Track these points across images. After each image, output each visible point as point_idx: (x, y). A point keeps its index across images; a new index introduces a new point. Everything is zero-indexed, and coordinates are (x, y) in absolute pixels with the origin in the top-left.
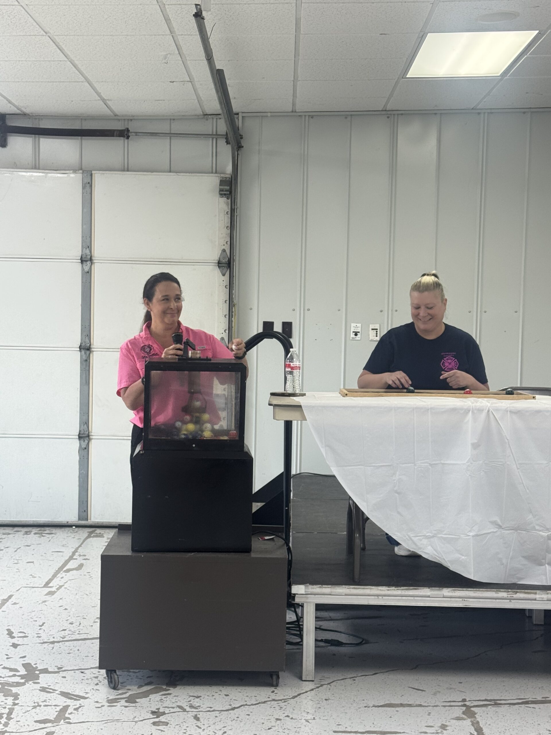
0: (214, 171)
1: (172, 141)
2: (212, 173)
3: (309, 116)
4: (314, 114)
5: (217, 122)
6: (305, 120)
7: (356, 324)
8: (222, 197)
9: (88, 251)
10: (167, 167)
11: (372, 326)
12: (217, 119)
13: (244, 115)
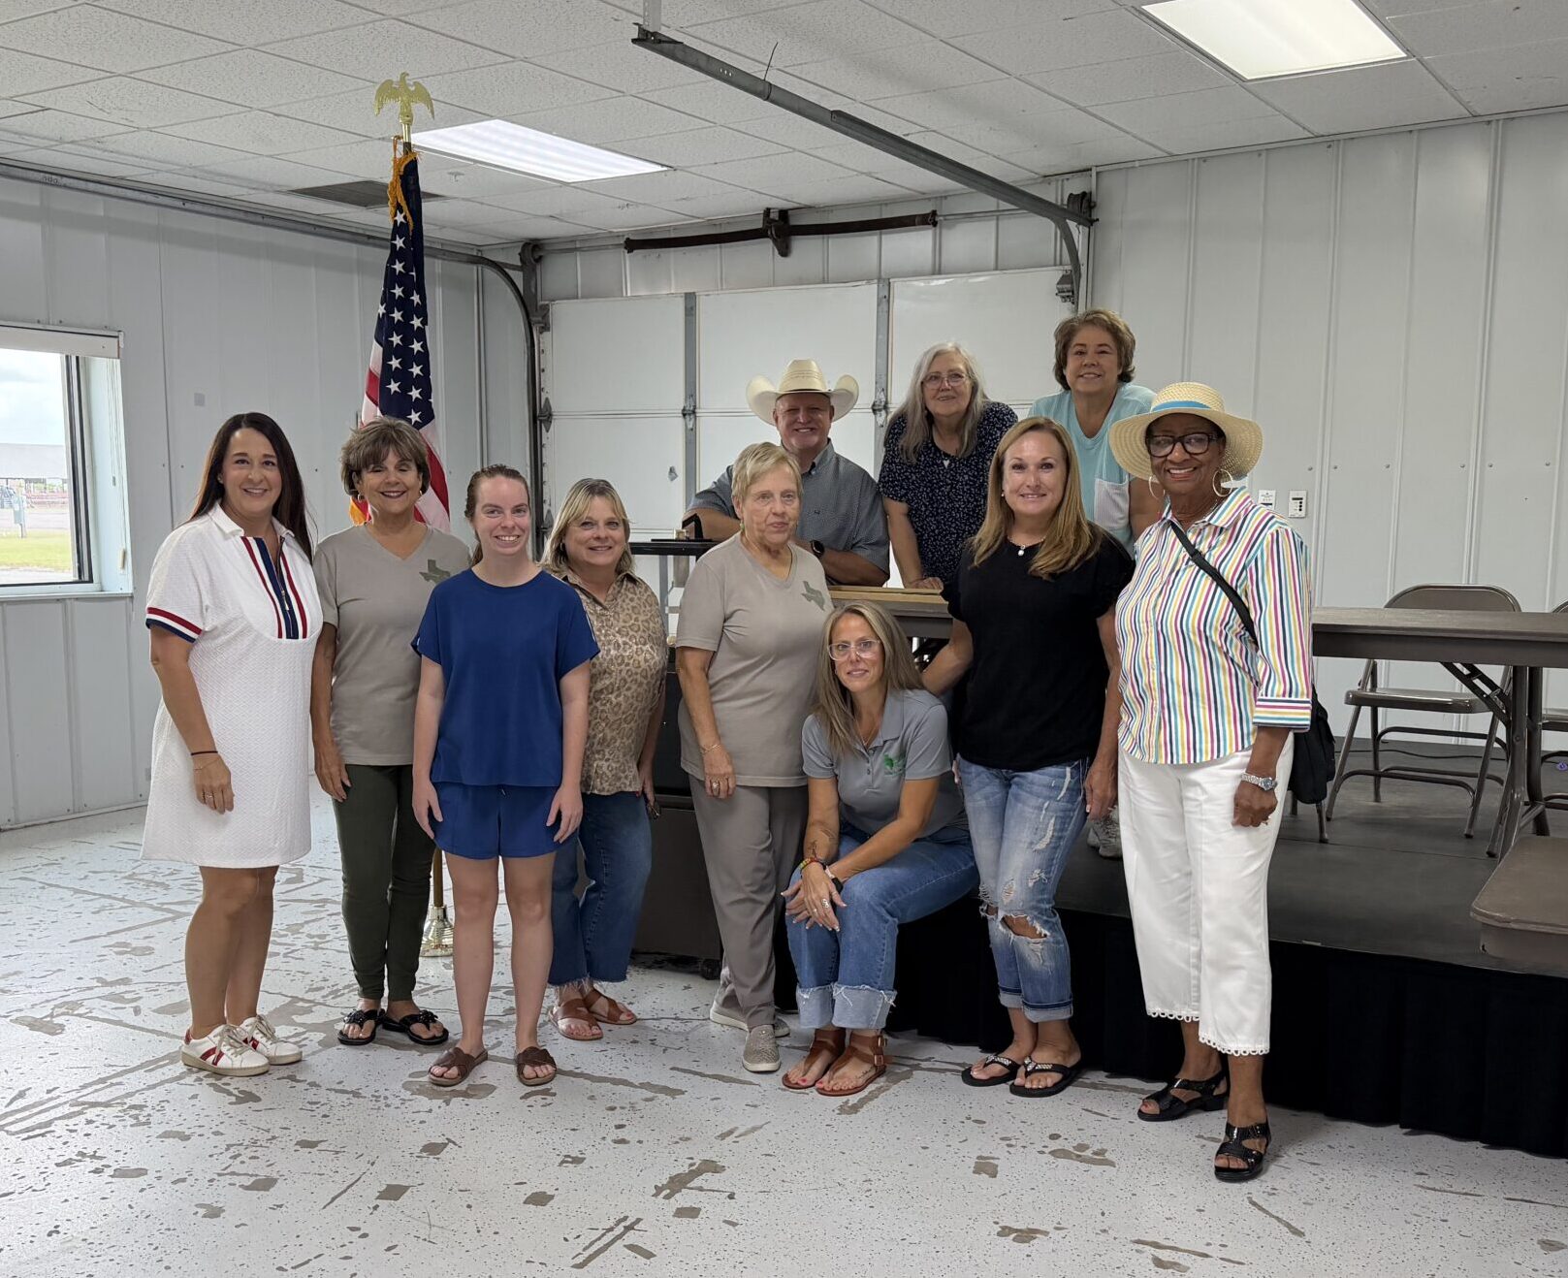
0: (1058, 262)
1: (1000, 223)
2: (1055, 265)
3: (1199, 158)
4: (1208, 154)
5: (1062, 186)
6: (1193, 168)
7: (1266, 492)
8: (1065, 301)
9: (882, 396)
10: (992, 263)
11: (1294, 494)
12: (1063, 181)
13: (1099, 169)
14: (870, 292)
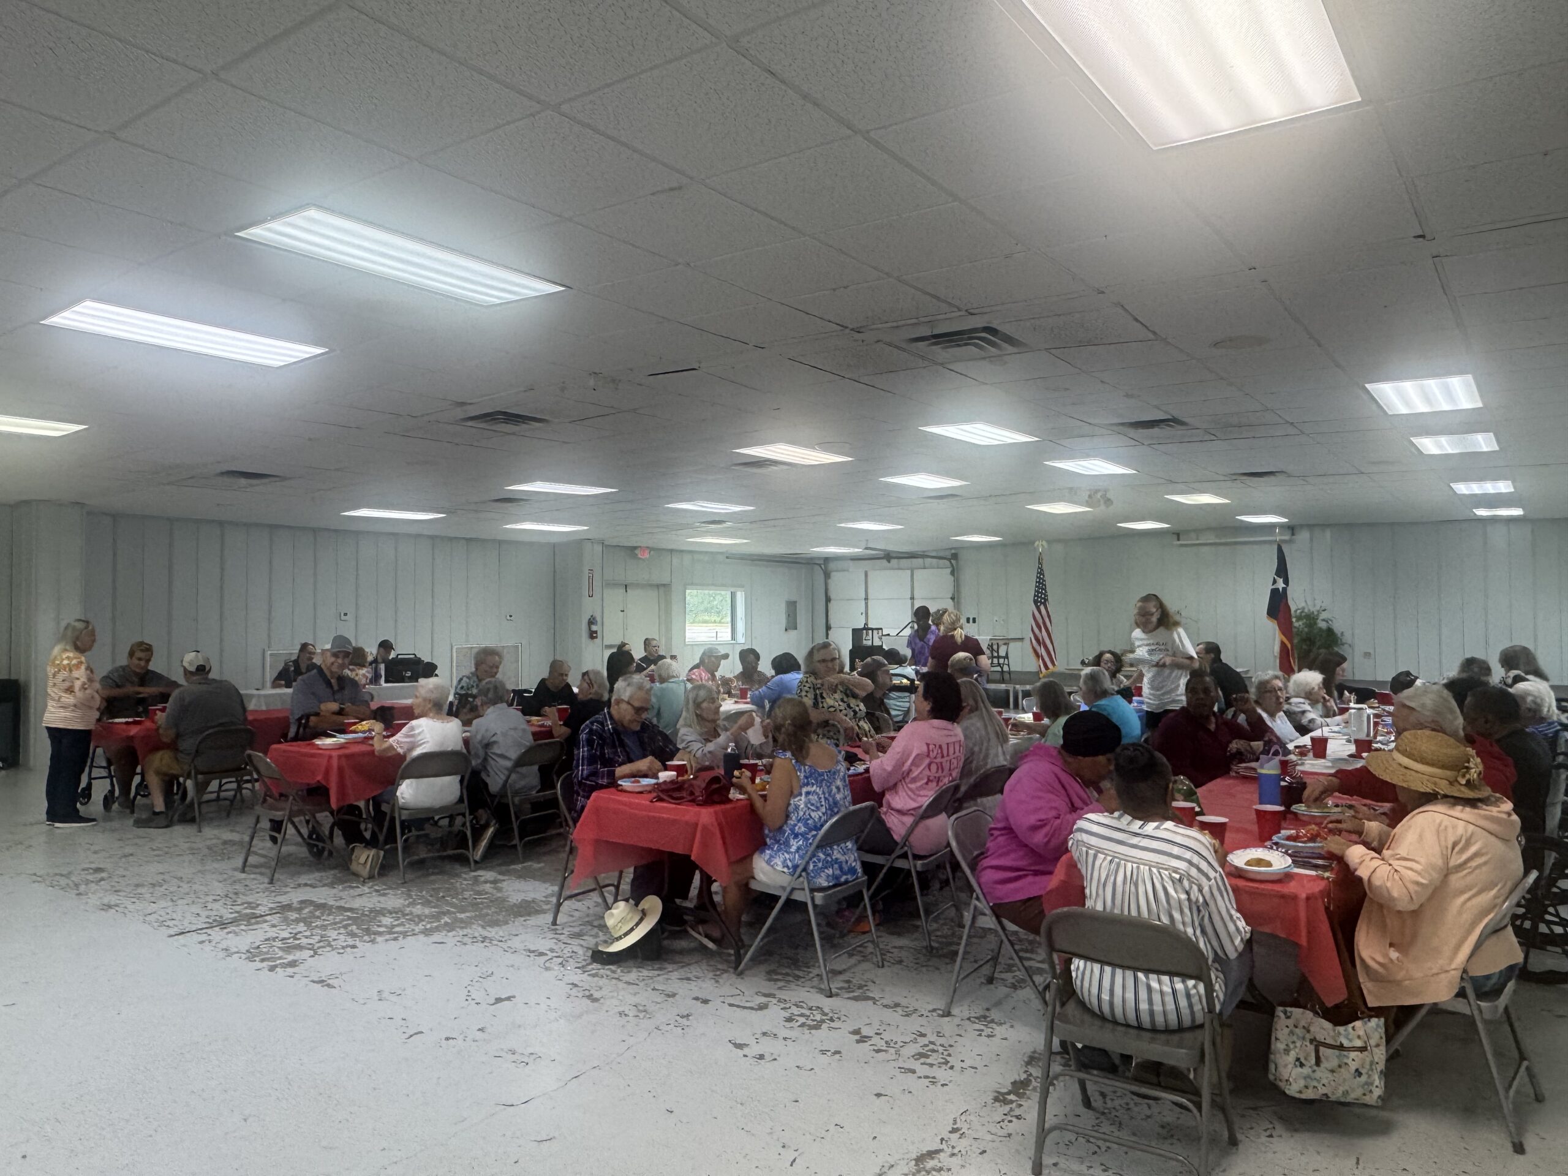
12: (949, 551)
14: (909, 572)
